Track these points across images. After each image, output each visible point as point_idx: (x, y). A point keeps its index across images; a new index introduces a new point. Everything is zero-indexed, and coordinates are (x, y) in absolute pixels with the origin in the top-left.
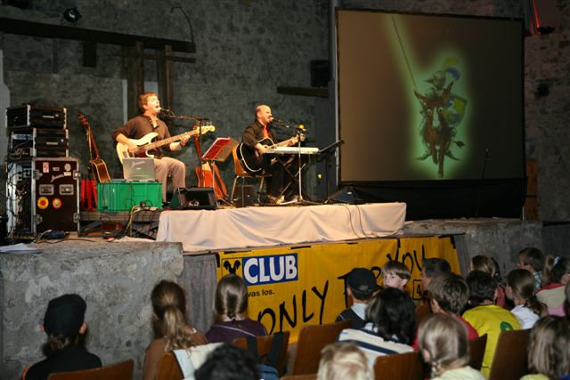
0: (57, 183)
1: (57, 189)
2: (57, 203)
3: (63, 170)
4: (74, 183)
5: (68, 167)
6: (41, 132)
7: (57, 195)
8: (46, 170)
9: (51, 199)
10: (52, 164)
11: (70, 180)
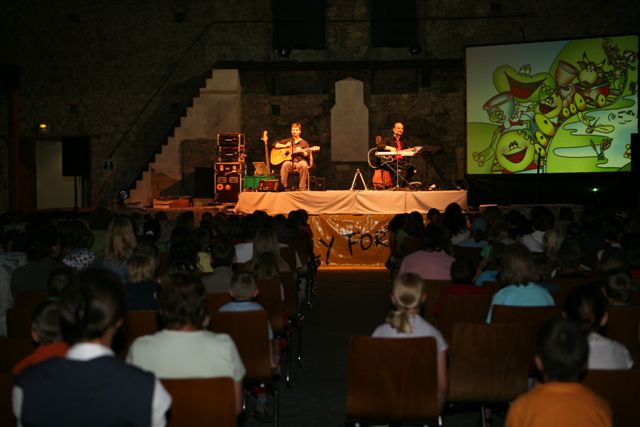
0: (228, 176)
1: (228, 179)
2: (228, 187)
3: (232, 169)
4: (238, 176)
5: (234, 168)
6: (225, 148)
7: (228, 183)
8: (222, 169)
9: (224, 185)
10: (225, 166)
11: (235, 175)
